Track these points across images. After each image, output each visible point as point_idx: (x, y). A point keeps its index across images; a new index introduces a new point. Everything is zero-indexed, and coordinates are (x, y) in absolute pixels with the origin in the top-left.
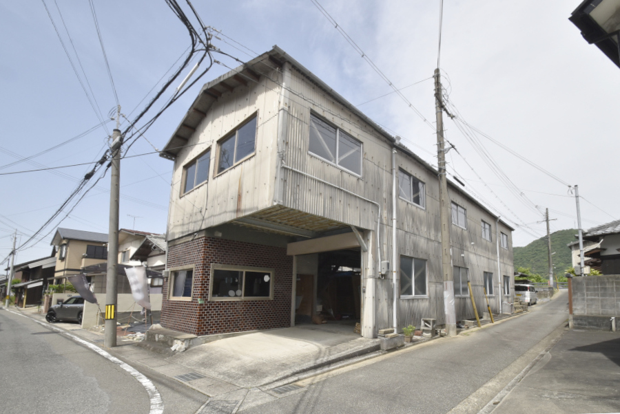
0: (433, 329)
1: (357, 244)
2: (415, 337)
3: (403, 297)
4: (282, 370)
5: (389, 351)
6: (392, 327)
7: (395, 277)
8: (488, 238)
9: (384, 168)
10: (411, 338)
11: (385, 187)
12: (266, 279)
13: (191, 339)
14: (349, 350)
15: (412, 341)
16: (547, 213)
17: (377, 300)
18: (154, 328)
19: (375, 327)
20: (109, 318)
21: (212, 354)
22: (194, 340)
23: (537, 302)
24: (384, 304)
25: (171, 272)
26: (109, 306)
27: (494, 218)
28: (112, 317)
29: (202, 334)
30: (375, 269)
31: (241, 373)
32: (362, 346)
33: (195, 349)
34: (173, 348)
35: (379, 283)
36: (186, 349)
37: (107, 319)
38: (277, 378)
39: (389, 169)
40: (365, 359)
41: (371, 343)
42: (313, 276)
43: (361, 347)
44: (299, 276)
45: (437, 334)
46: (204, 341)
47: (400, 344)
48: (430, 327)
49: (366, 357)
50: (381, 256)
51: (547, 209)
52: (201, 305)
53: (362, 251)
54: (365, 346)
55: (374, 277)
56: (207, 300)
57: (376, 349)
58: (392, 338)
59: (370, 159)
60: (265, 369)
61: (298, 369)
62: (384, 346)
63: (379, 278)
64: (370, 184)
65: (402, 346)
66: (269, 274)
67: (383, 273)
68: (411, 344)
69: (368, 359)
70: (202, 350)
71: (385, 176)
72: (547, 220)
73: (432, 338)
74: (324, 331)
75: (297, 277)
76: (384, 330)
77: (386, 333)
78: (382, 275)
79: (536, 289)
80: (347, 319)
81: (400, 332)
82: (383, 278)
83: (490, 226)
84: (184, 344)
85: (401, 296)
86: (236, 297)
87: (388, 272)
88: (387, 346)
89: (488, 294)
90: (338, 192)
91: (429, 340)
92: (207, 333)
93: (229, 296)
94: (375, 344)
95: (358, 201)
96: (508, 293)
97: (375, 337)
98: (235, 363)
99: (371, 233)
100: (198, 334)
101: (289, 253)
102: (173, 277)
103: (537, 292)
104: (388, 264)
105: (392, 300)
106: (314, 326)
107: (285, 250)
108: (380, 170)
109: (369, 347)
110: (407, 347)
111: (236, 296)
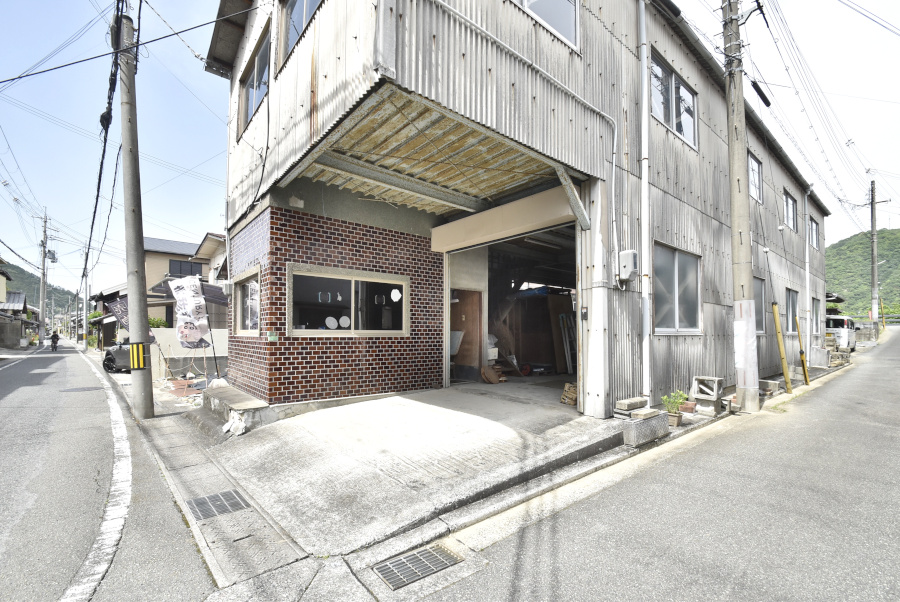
0: (719, 398)
1: (566, 213)
2: (687, 416)
3: (659, 331)
4: (412, 501)
5: (642, 447)
6: (641, 394)
7: (646, 287)
8: (791, 225)
9: (624, 41)
10: (680, 417)
11: (625, 84)
12: (395, 296)
13: (257, 410)
14: (559, 448)
15: (681, 424)
16: (873, 190)
17: (611, 335)
18: (214, 386)
19: (608, 395)
20: (136, 367)
21: (286, 443)
22: (262, 413)
23: (857, 348)
24: (624, 345)
25: (236, 284)
26: (135, 346)
27: (802, 186)
28: (142, 366)
29: (278, 400)
30: (607, 267)
31: (321, 503)
32: (585, 438)
33: (263, 431)
34: (225, 428)
35: (616, 297)
36: (247, 430)
37: (134, 369)
38: (395, 528)
39: (633, 46)
40: (596, 470)
41: (602, 431)
42: (480, 293)
43: (584, 440)
44: (455, 293)
45: (723, 407)
46: (282, 415)
47: (661, 433)
48: (713, 396)
49: (598, 463)
50: (619, 241)
51: (873, 183)
52: (272, 344)
53: (578, 228)
54: (593, 436)
55: (606, 285)
56: (284, 334)
57: (616, 441)
58: (647, 419)
59: (595, 10)
60: (375, 494)
61: (447, 499)
62: (632, 438)
63: (616, 289)
64: (595, 70)
65: (666, 437)
66: (400, 288)
67: (624, 276)
68: (680, 430)
69: (602, 467)
70: (272, 433)
71: (626, 59)
72: (872, 203)
73: (717, 418)
74: (504, 397)
75: (453, 297)
76: (627, 402)
77: (632, 407)
78: (622, 282)
79: (857, 326)
80: (541, 374)
81: (657, 405)
82: (623, 287)
83: (795, 201)
84: (243, 419)
85: (656, 329)
86: (343, 330)
87: (634, 274)
88: (638, 437)
89: (790, 332)
90: (527, 75)
91: (712, 421)
92: (287, 399)
93: (327, 328)
94: (612, 433)
95: (572, 104)
96: (817, 331)
97: (609, 415)
98: (315, 473)
99: (599, 183)
100: (271, 401)
101: (435, 248)
102: (239, 293)
103: (858, 329)
104: (635, 256)
105: (640, 337)
106: (484, 387)
107: (427, 241)
108: (616, 43)
109: (600, 439)
110: (674, 438)
111: (339, 327)
